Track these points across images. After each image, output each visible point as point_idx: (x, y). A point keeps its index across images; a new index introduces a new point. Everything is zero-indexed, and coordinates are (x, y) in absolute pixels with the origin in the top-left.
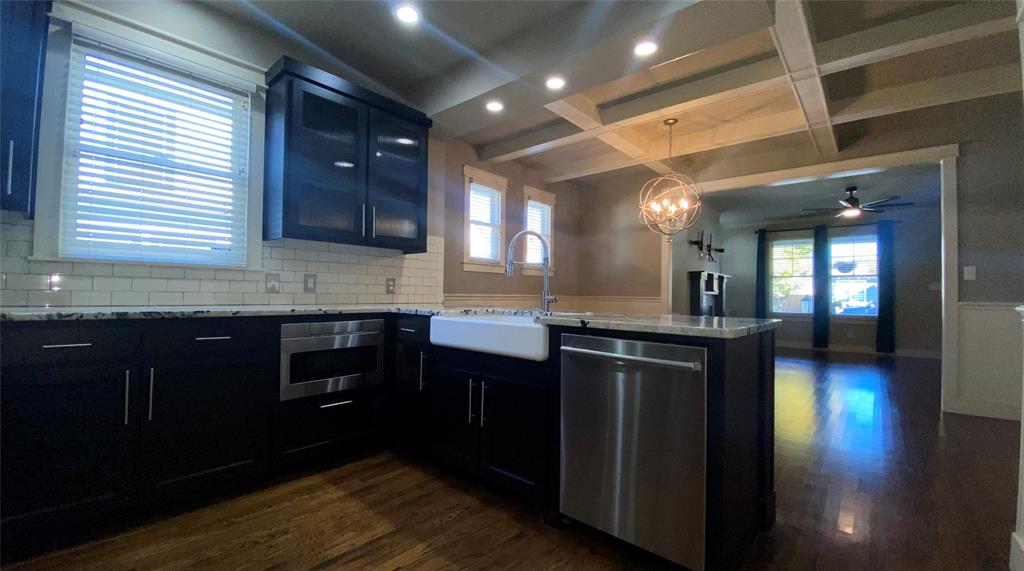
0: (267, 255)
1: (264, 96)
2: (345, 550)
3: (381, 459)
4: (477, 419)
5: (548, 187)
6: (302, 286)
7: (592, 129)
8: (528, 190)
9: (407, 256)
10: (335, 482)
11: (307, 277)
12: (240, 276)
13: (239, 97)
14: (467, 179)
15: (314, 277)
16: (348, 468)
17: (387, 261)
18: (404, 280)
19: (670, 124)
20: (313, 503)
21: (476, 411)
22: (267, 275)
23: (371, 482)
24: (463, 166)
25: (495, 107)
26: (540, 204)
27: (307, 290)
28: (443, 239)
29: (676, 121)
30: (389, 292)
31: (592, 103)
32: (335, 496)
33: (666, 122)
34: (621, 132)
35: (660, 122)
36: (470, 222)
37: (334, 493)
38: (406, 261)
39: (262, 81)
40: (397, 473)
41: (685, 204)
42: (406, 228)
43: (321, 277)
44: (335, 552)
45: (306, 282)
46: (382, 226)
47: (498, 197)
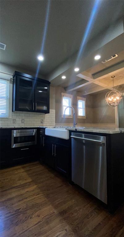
0: (13, 115)
1: (12, 80)
2: (18, 185)
3: (36, 163)
4: (54, 154)
5: (84, 96)
6: (21, 122)
7: (91, 81)
8: (78, 97)
9: (46, 114)
10: (23, 168)
11: (22, 120)
12: (7, 120)
13: (7, 81)
14: (62, 96)
15: (24, 119)
16: (27, 165)
17: (41, 116)
18: (45, 120)
19: (113, 77)
20: (16, 172)
21: (54, 152)
22: (13, 119)
23: (31, 168)
24: (61, 93)
25: (64, 77)
26: (82, 101)
27: (22, 122)
28: (55, 110)
29: (114, 76)
30: (41, 123)
31: (90, 74)
32: (22, 171)
33: (112, 77)
34: (99, 81)
35: (110, 77)
36: (63, 106)
37: (22, 170)
38: (46, 116)
39: (12, 77)
40: (38, 166)
41: (118, 98)
42: (45, 108)
43: (25, 120)
44: (15, 185)
45: (22, 121)
46: (38, 108)
47: (71, 100)
